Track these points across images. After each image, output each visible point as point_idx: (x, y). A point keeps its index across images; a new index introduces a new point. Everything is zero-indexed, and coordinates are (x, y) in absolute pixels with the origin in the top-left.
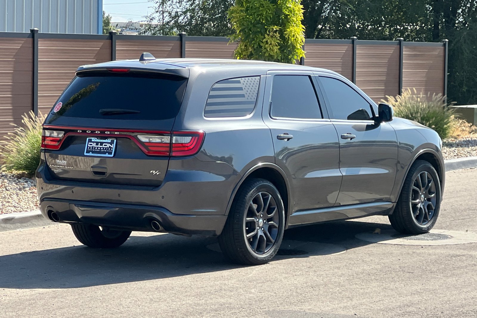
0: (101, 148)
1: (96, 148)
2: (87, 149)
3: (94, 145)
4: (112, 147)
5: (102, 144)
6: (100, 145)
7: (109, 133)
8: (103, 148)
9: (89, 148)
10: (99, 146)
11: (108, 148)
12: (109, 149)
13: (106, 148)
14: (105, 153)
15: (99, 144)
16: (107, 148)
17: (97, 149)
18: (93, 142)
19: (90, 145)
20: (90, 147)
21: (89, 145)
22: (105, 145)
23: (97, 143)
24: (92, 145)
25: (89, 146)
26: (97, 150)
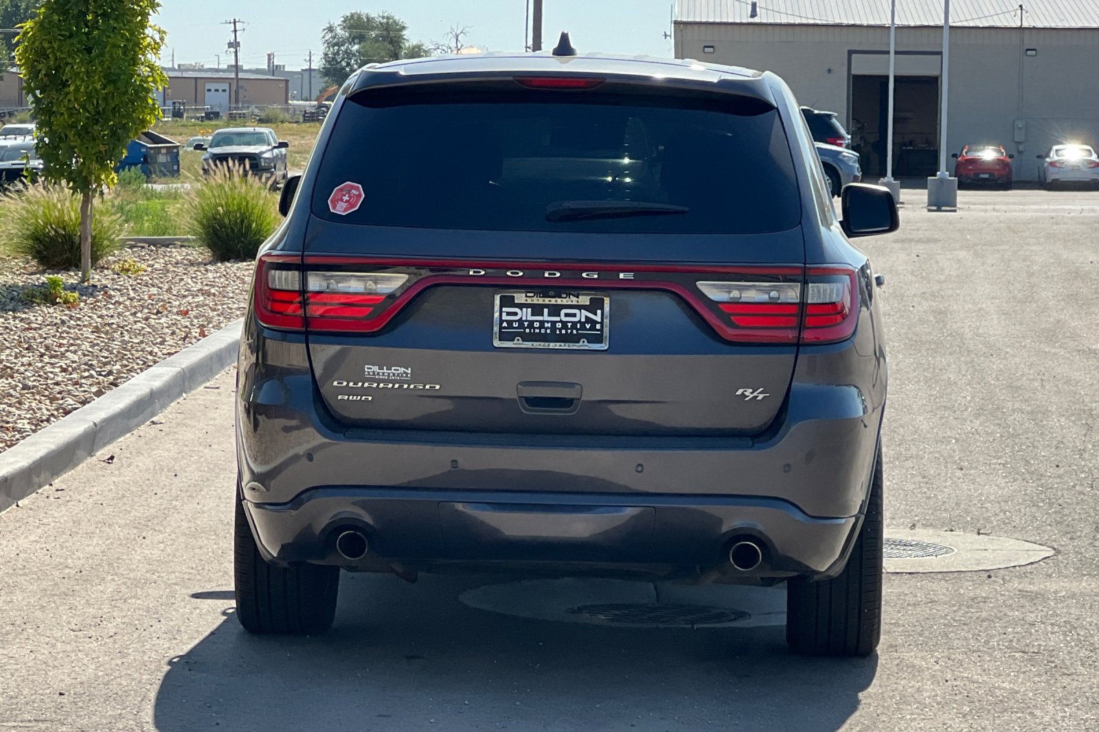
0: (554, 323)
1: (537, 325)
2: (501, 328)
3: (526, 314)
4: (598, 318)
5: (555, 310)
6: (549, 315)
7: (596, 276)
8: (564, 324)
9: (505, 324)
10: (546, 317)
11: (583, 324)
12: (588, 326)
13: (574, 324)
14: (576, 339)
15: (546, 311)
16: (580, 322)
17: (540, 328)
18: (521, 306)
19: (508, 314)
20: (510, 323)
21: (504, 314)
22: (567, 315)
23: (537, 310)
24: (516, 314)
25: (505, 317)
26: (543, 331)
